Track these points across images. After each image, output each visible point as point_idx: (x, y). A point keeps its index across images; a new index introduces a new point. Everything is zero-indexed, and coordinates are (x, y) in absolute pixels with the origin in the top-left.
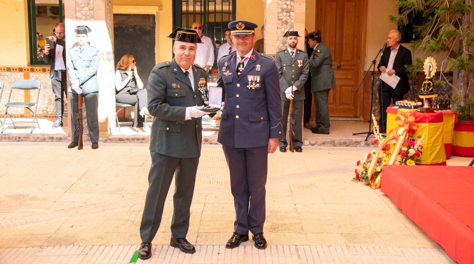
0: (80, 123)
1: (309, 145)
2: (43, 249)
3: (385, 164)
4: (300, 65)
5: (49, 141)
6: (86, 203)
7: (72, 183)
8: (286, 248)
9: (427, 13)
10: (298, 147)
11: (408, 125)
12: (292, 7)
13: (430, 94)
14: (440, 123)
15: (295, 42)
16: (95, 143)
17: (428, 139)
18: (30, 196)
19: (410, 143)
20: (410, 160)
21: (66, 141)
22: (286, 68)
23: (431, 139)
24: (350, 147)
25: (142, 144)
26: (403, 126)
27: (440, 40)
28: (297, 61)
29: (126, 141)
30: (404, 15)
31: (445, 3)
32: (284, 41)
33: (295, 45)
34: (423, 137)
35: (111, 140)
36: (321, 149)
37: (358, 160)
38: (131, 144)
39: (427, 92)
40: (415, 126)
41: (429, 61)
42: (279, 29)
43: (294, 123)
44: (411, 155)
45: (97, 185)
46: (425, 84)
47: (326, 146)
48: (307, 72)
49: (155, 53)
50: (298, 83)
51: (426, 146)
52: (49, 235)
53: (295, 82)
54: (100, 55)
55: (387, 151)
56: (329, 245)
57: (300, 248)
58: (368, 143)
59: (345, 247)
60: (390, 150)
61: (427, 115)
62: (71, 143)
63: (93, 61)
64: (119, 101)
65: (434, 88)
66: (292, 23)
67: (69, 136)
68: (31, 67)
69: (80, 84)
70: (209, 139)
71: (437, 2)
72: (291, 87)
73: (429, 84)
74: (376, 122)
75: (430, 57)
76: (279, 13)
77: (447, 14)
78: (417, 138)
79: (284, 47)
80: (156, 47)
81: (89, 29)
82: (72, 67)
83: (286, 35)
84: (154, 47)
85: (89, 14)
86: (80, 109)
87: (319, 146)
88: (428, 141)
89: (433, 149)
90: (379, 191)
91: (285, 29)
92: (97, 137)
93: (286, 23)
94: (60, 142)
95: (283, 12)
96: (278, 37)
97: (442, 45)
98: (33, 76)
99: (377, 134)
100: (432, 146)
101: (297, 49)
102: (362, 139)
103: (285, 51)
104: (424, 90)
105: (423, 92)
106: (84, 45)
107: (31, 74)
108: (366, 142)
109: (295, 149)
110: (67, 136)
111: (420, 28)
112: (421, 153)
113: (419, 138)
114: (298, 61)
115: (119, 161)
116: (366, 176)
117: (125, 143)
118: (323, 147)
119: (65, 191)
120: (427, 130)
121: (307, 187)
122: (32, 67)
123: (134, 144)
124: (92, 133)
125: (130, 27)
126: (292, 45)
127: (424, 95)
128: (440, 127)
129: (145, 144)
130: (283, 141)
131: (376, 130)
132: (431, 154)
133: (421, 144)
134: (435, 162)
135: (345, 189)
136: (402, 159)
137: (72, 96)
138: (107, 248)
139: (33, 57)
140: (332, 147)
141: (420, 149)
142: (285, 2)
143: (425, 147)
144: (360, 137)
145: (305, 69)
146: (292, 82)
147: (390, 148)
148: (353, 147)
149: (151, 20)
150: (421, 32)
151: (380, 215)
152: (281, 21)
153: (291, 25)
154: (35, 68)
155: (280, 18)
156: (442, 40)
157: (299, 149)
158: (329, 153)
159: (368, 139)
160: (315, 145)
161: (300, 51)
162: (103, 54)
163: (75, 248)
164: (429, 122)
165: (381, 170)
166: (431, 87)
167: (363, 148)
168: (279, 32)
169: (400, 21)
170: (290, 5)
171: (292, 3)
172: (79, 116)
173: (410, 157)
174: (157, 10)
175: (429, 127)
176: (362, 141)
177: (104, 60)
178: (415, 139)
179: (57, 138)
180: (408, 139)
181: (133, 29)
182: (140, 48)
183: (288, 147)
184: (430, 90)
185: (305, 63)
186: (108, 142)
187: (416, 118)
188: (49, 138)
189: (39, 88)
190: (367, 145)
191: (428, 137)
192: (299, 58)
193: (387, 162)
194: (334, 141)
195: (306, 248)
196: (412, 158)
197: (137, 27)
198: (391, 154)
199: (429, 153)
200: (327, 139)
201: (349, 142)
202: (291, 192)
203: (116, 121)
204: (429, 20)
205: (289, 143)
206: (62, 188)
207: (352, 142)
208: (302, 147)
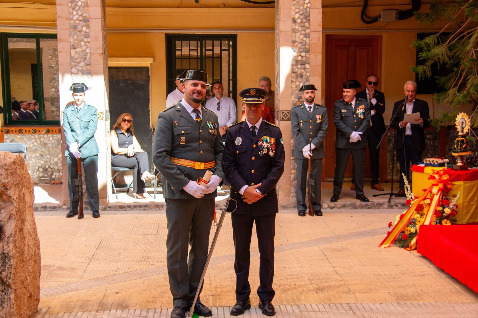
0: (80, 190)
1: (328, 209)
2: (100, 312)
3: (421, 224)
4: (318, 121)
5: (42, 210)
6: (118, 271)
7: (93, 253)
8: (339, 306)
9: (451, 63)
10: (318, 211)
11: (443, 184)
12: (307, 59)
13: (463, 151)
14: (475, 181)
15: (312, 96)
16: (96, 211)
17: (463, 197)
18: (56, 266)
19: (444, 202)
20: (445, 220)
21: (61, 210)
22: (302, 125)
23: (466, 198)
24: (372, 209)
25: (145, 211)
26: (437, 185)
27: (468, 94)
28: (315, 116)
29: (128, 209)
30: (426, 66)
31: (471, 53)
32: (298, 96)
33: (312, 99)
34: (458, 195)
35: (111, 208)
36: (341, 212)
37: (390, 222)
38: (133, 211)
39: (461, 149)
40: (450, 184)
41: (461, 117)
42: (294, 83)
43: (313, 184)
44: (446, 215)
45: (120, 254)
46: (458, 141)
47: (346, 209)
48: (325, 127)
49: (149, 109)
50: (316, 140)
51: (462, 205)
52: (99, 301)
53: (313, 139)
54: (98, 114)
55: (420, 212)
56: (380, 303)
57: (353, 306)
58: (392, 204)
59: (397, 304)
60: (424, 210)
61: (462, 172)
62: (69, 212)
63: (91, 121)
64: (115, 164)
65: (467, 144)
66: (307, 76)
67: (64, 205)
68: (5, 128)
69: (79, 147)
70: (219, 204)
71: (462, 52)
72: (309, 144)
73: (462, 141)
74: (407, 181)
75: (462, 113)
76: (294, 65)
77: (474, 65)
78: (452, 197)
79: (299, 102)
80: (150, 103)
81: (86, 87)
82: (69, 129)
83: (301, 90)
84: (148, 103)
85: (85, 69)
86: (79, 174)
87: (338, 209)
88: (463, 199)
89: (469, 208)
90: (415, 252)
91: (300, 82)
92: (97, 205)
93: (301, 76)
94: (54, 212)
95: (297, 64)
96: (292, 92)
97: (470, 98)
98: (8, 138)
99: (409, 193)
100: (468, 205)
101: (315, 104)
102: (384, 201)
103: (301, 106)
104: (457, 147)
105: (456, 149)
106: (81, 104)
107: (6, 136)
108: (389, 203)
109: (314, 213)
110: (62, 204)
111: (443, 79)
112: (457, 212)
113: (454, 197)
114: (317, 116)
115: (130, 230)
116: (399, 238)
117: (126, 210)
118: (343, 210)
119: (89, 261)
120: (462, 188)
121: (340, 251)
122: (7, 128)
123: (137, 211)
124: (92, 200)
125: (121, 82)
126: (309, 99)
127: (457, 152)
128: (475, 185)
129: (149, 211)
130: (301, 204)
131: (407, 190)
132: (467, 213)
133: (456, 203)
134: (471, 221)
135: (380, 252)
136: (437, 220)
137: (70, 160)
138: (163, 310)
139: (7, 117)
140: (352, 210)
141: (455, 208)
142: (299, 53)
143: (460, 206)
144: (381, 198)
145: (323, 125)
146: (310, 139)
147: (423, 208)
148: (375, 209)
149: (144, 73)
150: (444, 83)
151: (423, 275)
152: (296, 74)
153: (307, 78)
154: (10, 129)
155: (294, 71)
156: (471, 93)
157: (318, 213)
158: (352, 216)
159: (390, 200)
160: (334, 208)
161: (318, 105)
162: (102, 113)
163: (132, 311)
164: (464, 180)
165: (416, 231)
166: (465, 144)
167: (386, 210)
168: (294, 86)
169: (423, 73)
170: (304, 56)
171: (307, 55)
172: (78, 182)
173: (445, 217)
174: (152, 62)
175: (464, 185)
176: (385, 203)
177: (102, 119)
178: (449, 198)
179: (50, 207)
180: (442, 198)
181: (124, 84)
182: (132, 105)
183: (308, 211)
184: (464, 146)
185: (323, 118)
186: (108, 210)
187: (450, 176)
188: (42, 207)
189: (25, 151)
190: (391, 207)
191: (463, 196)
192: (317, 113)
193: (423, 222)
194: (355, 203)
195: (359, 305)
196: (447, 217)
197: (129, 81)
198: (426, 214)
199: (465, 212)
200: (346, 201)
201: (371, 204)
202: (325, 255)
203: (112, 187)
204: (453, 71)
205: (308, 206)
206: (85, 258)
207: (374, 204)
208: (322, 210)
